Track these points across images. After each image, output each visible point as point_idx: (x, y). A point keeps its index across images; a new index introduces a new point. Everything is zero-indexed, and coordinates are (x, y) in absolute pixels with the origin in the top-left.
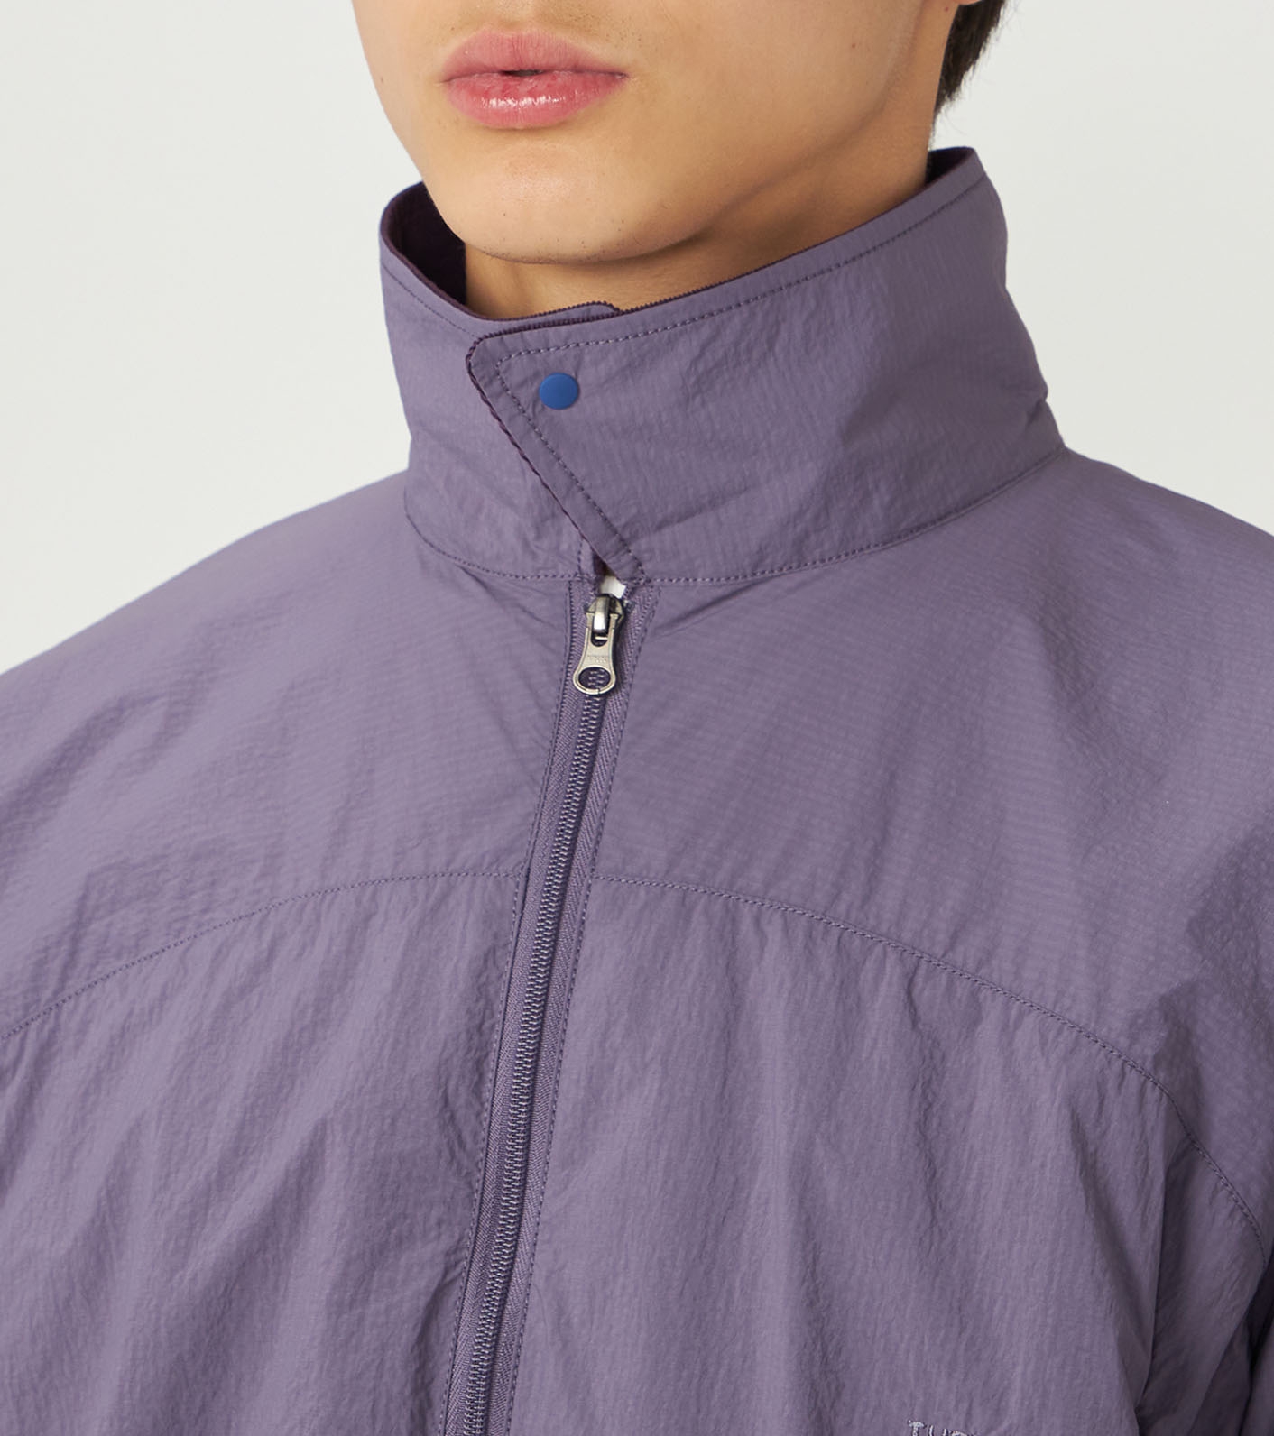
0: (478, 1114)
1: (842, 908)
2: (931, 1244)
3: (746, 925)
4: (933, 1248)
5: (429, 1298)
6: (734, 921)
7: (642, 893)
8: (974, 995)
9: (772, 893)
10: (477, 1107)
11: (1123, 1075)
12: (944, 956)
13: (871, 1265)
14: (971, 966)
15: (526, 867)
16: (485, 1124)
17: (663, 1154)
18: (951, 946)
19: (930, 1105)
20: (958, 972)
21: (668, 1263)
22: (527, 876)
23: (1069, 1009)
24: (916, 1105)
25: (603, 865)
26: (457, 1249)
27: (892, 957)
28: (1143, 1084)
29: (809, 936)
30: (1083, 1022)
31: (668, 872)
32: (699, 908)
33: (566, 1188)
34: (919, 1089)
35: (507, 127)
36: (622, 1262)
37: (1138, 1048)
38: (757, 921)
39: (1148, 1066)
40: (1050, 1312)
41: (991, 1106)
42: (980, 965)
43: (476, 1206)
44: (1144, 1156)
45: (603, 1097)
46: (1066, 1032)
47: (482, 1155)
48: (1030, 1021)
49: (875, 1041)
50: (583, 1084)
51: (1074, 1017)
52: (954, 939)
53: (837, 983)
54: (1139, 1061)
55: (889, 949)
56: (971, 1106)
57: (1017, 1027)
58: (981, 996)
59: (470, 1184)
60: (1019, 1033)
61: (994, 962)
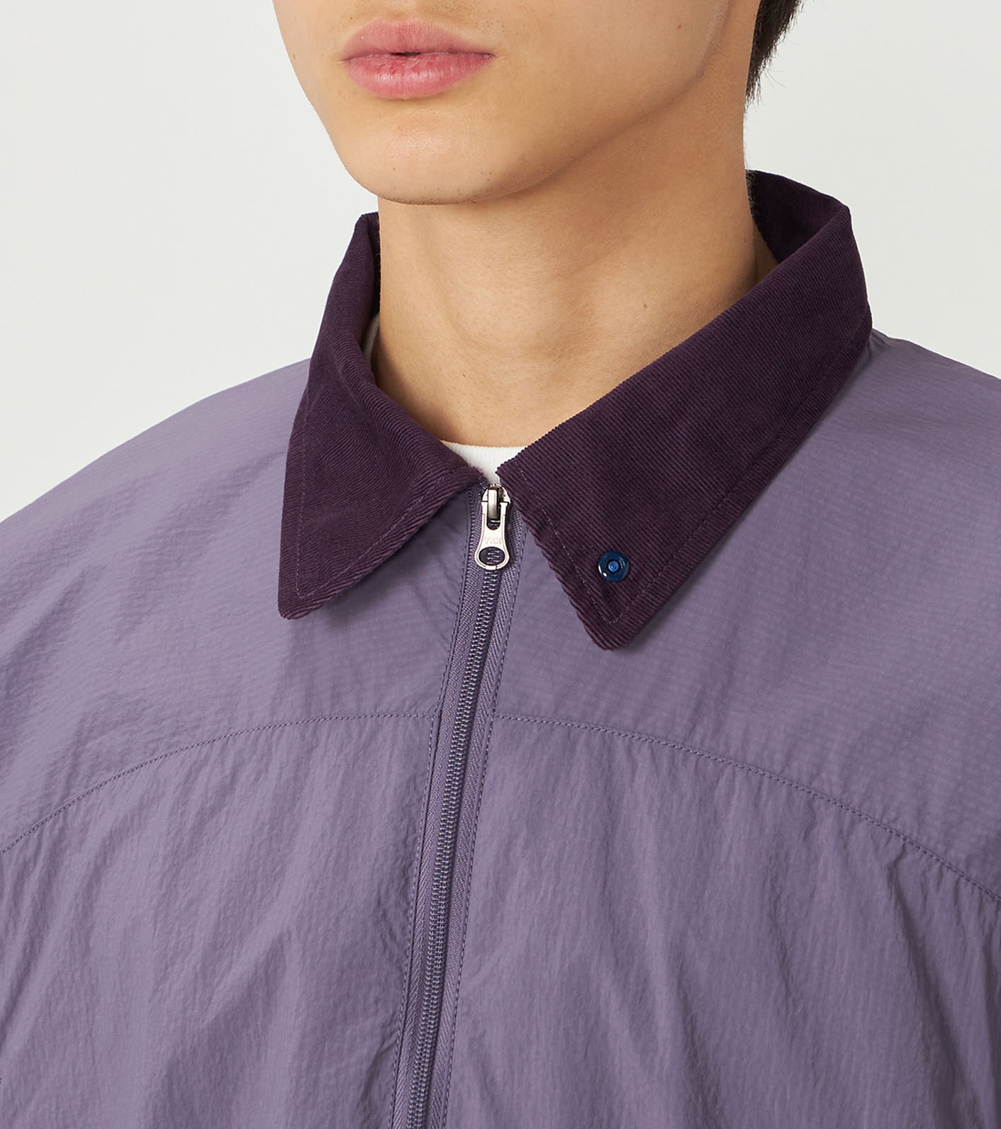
0: (406, 912)
1: (697, 738)
2: (788, 1012)
3: (620, 755)
4: (789, 1016)
5: (370, 1063)
6: (610, 751)
7: (535, 730)
8: (809, 804)
9: (640, 727)
10: (404, 905)
11: (941, 875)
12: (782, 771)
14: (805, 779)
15: (439, 709)
16: (411, 920)
17: (559, 944)
19: (779, 897)
20: (795, 785)
22: (440, 717)
23: (895, 820)
24: (767, 896)
25: (501, 706)
26: (392, 1021)
27: (740, 777)
28: (957, 882)
29: (672, 761)
30: (908, 832)
31: (555, 712)
32: (582, 740)
33: (479, 969)
34: (768, 885)
35: (395, 97)
36: (534, 1033)
37: (952, 853)
38: (629, 750)
39: (962, 867)
40: (891, 1069)
41: (833, 898)
42: (812, 778)
43: (405, 986)
44: (961, 939)
45: (508, 897)
46: (894, 841)
47: (409, 945)
48: (862, 829)
49: (731, 847)
50: (491, 886)
51: (899, 827)
52: (789, 757)
53: (697, 801)
54: (954, 864)
55: (737, 769)
56: (812, 896)
57: (849, 834)
58: (816, 804)
59: (400, 969)
60: (853, 837)
61: (824, 775)
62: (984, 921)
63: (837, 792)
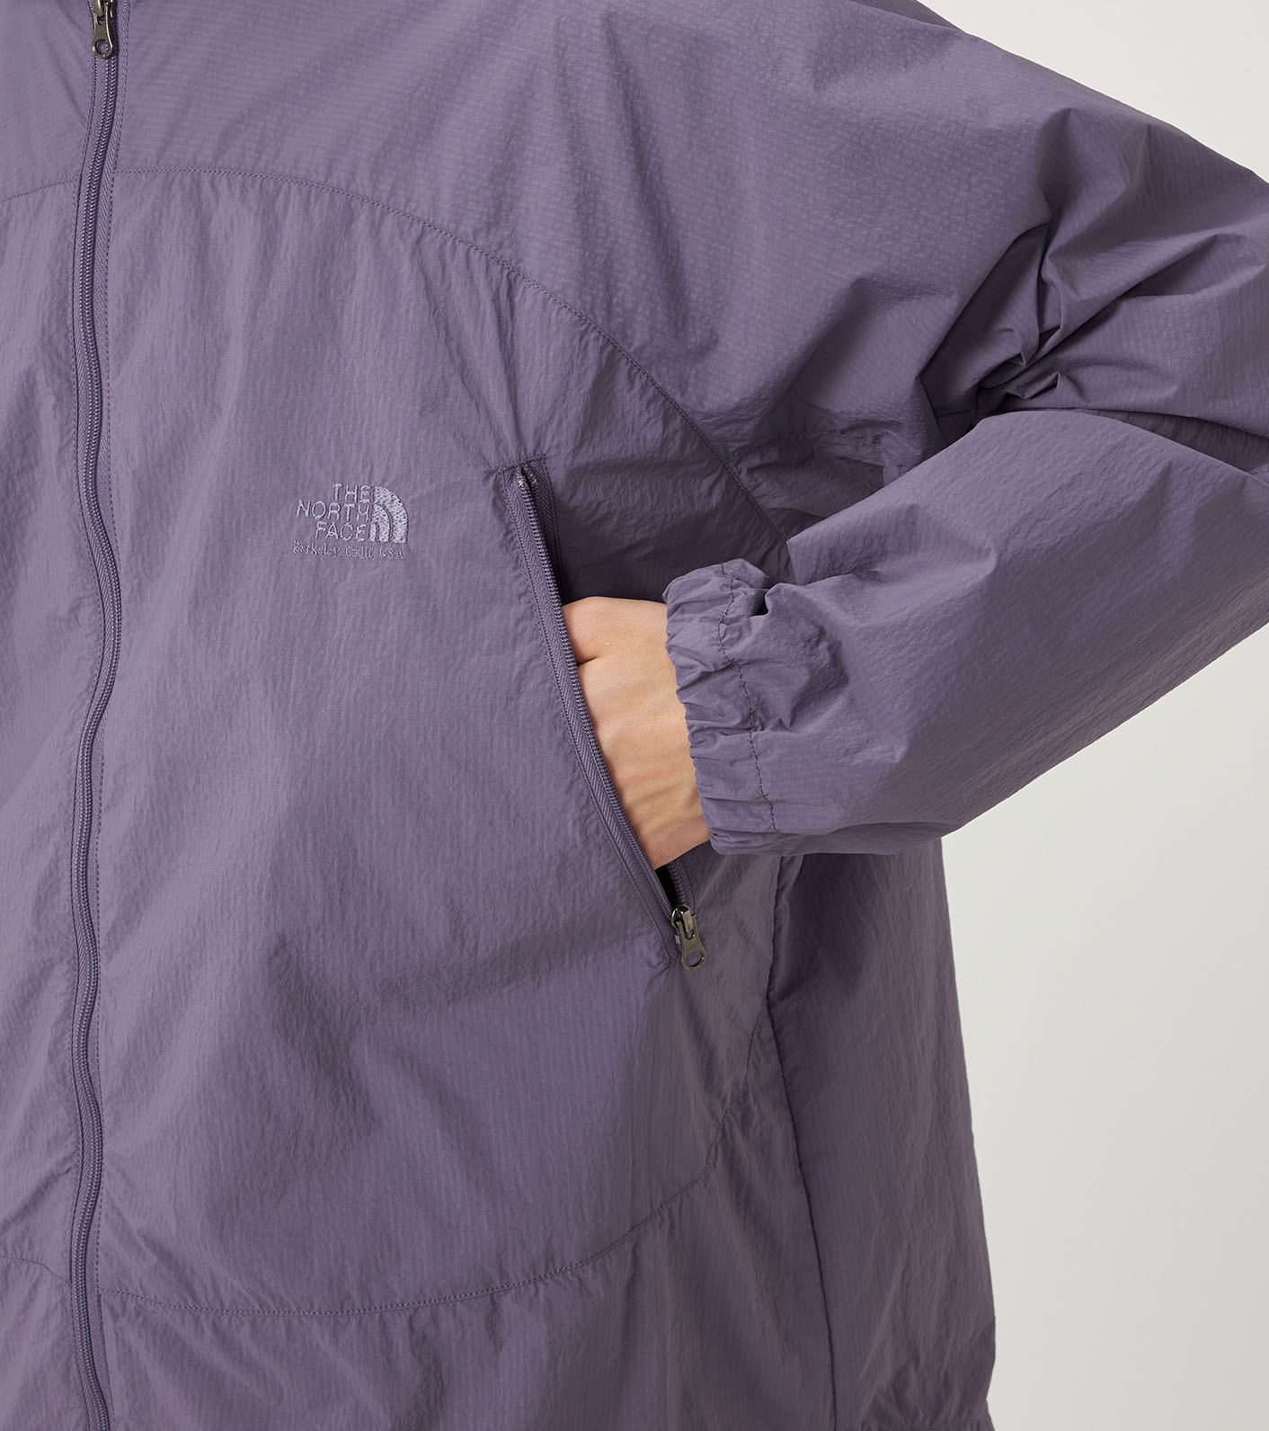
0: (66, 336)
1: (262, 164)
3: (206, 187)
6: (198, 186)
7: (143, 177)
8: (348, 204)
9: (220, 163)
10: (65, 331)
11: (454, 248)
12: (326, 181)
13: (300, 390)
14: (343, 184)
15: (80, 174)
16: (71, 340)
18: (328, 175)
19: (328, 280)
20: (336, 191)
21: (188, 411)
22: (81, 180)
23: (415, 210)
24: (317, 281)
25: (121, 163)
27: (294, 189)
28: (468, 251)
29: (243, 186)
30: (426, 217)
31: (158, 162)
32: (177, 181)
33: (118, 374)
34: (318, 272)
36: (160, 416)
37: (462, 229)
38: (212, 183)
39: (470, 239)
40: (417, 403)
41: (368, 275)
42: (349, 183)
43: (75, 392)
45: (136, 313)
46: (415, 226)
47: (73, 360)
48: (389, 219)
49: (288, 245)
50: (123, 305)
51: (418, 214)
52: (330, 168)
53: (261, 212)
54: (464, 237)
55: (291, 184)
56: (354, 276)
57: (380, 224)
58: (353, 204)
59: (69, 381)
60: (383, 227)
61: (357, 180)
62: (492, 279)
63: (369, 194)
